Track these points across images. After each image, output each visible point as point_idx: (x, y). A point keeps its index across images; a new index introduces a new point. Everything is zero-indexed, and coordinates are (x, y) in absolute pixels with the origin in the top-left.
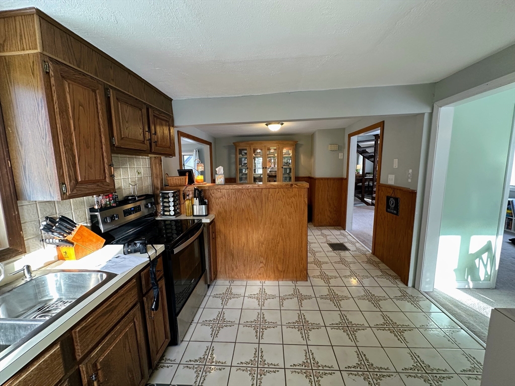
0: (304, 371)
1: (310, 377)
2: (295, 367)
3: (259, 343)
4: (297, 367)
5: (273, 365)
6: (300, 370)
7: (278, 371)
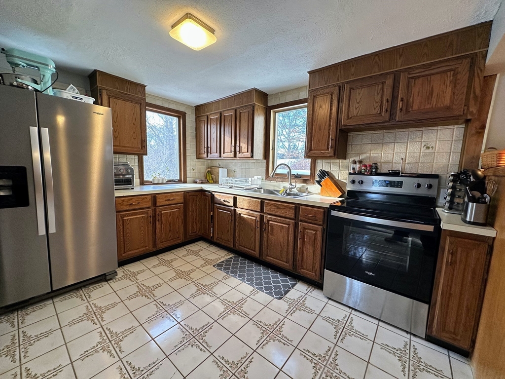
0: (239, 366)
1: (230, 365)
2: (249, 360)
3: (296, 348)
4: (247, 362)
5: (265, 344)
6: (243, 362)
7: (257, 344)
